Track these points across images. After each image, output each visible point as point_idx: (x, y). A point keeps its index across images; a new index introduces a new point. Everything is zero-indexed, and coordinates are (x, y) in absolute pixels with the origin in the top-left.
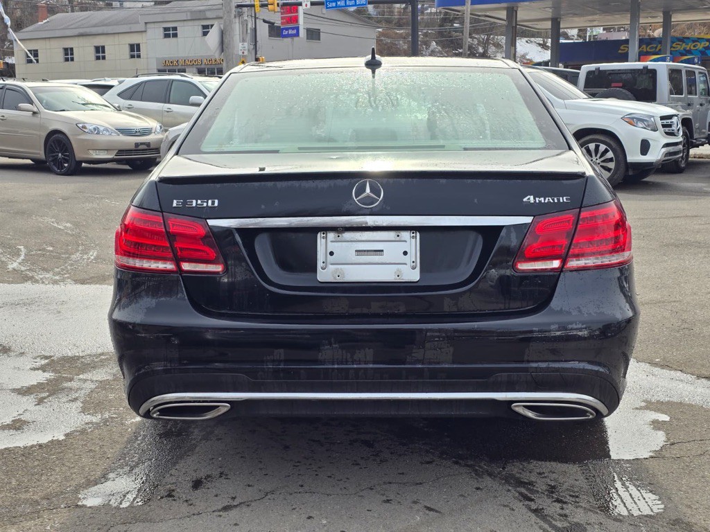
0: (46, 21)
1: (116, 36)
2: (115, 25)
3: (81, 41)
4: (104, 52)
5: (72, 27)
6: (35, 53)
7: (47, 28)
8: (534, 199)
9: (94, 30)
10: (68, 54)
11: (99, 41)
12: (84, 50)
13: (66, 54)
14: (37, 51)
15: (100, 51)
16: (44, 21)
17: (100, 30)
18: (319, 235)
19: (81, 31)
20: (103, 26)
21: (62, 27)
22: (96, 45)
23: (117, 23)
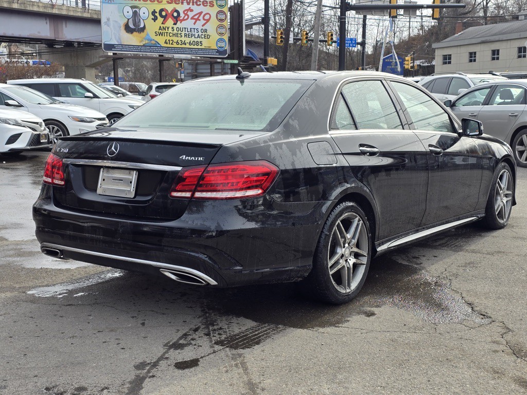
0: (461, 33)
1: (509, 42)
2: (509, 33)
3: (482, 47)
4: (498, 54)
5: (477, 36)
6: (450, 57)
7: (460, 39)
8: (186, 157)
9: (492, 38)
10: (472, 57)
11: (495, 46)
12: (483, 53)
13: (471, 57)
14: (451, 55)
15: (495, 54)
16: (459, 34)
17: (497, 38)
18: (102, 169)
19: (483, 39)
20: (500, 34)
21: (470, 37)
22: (493, 49)
23: (511, 32)
